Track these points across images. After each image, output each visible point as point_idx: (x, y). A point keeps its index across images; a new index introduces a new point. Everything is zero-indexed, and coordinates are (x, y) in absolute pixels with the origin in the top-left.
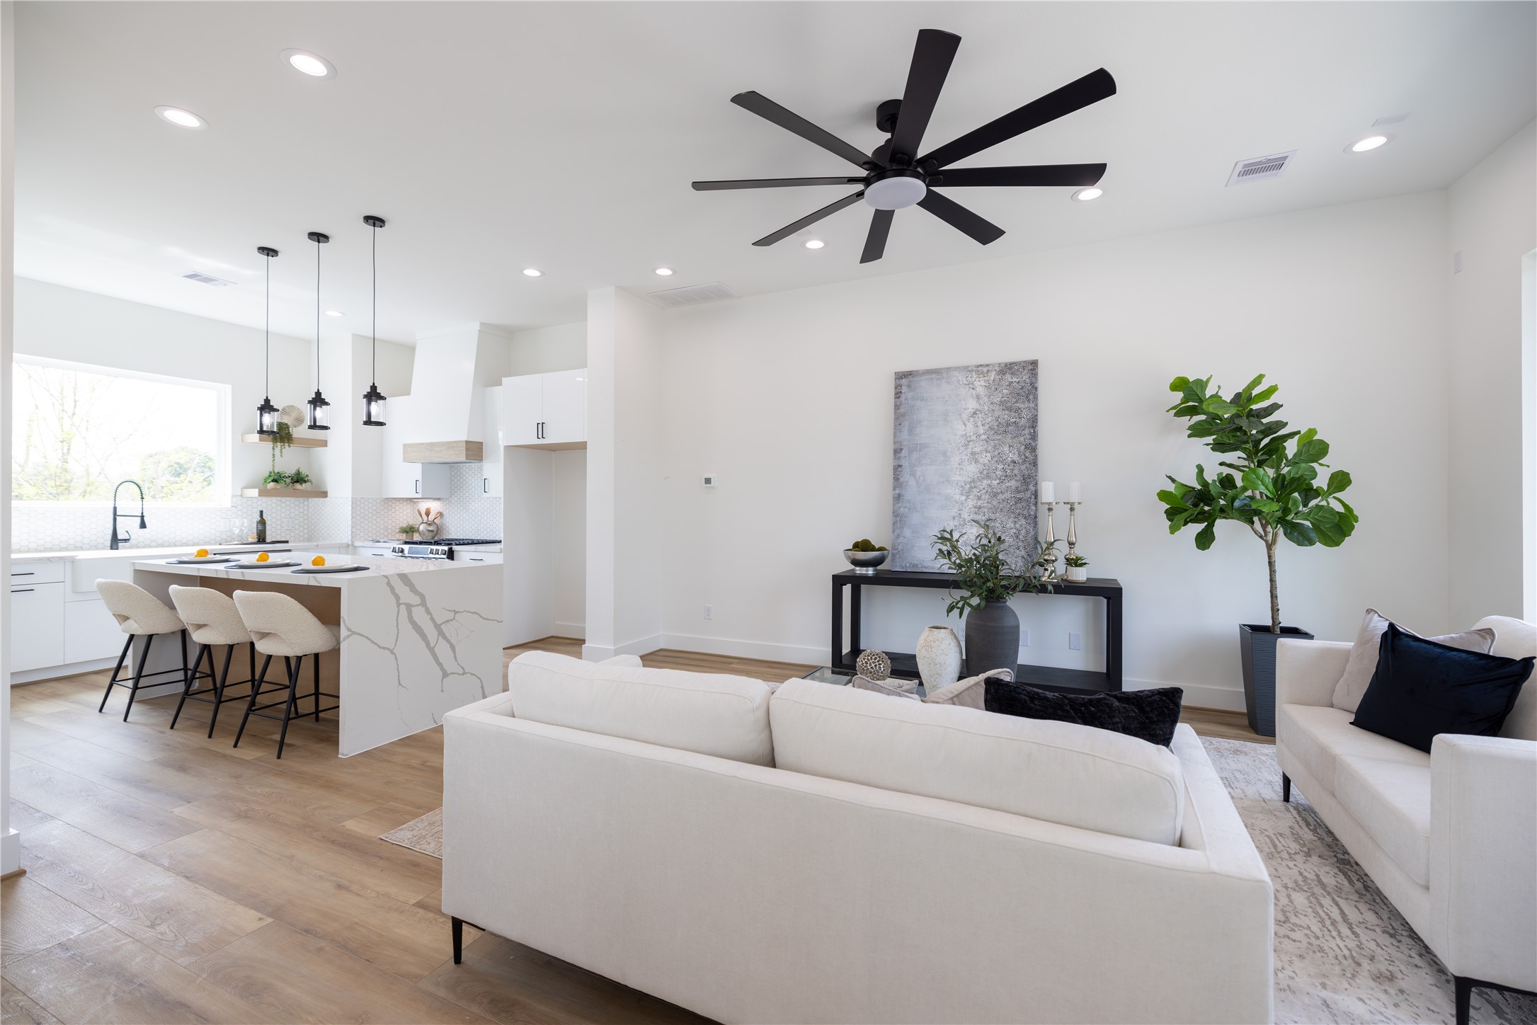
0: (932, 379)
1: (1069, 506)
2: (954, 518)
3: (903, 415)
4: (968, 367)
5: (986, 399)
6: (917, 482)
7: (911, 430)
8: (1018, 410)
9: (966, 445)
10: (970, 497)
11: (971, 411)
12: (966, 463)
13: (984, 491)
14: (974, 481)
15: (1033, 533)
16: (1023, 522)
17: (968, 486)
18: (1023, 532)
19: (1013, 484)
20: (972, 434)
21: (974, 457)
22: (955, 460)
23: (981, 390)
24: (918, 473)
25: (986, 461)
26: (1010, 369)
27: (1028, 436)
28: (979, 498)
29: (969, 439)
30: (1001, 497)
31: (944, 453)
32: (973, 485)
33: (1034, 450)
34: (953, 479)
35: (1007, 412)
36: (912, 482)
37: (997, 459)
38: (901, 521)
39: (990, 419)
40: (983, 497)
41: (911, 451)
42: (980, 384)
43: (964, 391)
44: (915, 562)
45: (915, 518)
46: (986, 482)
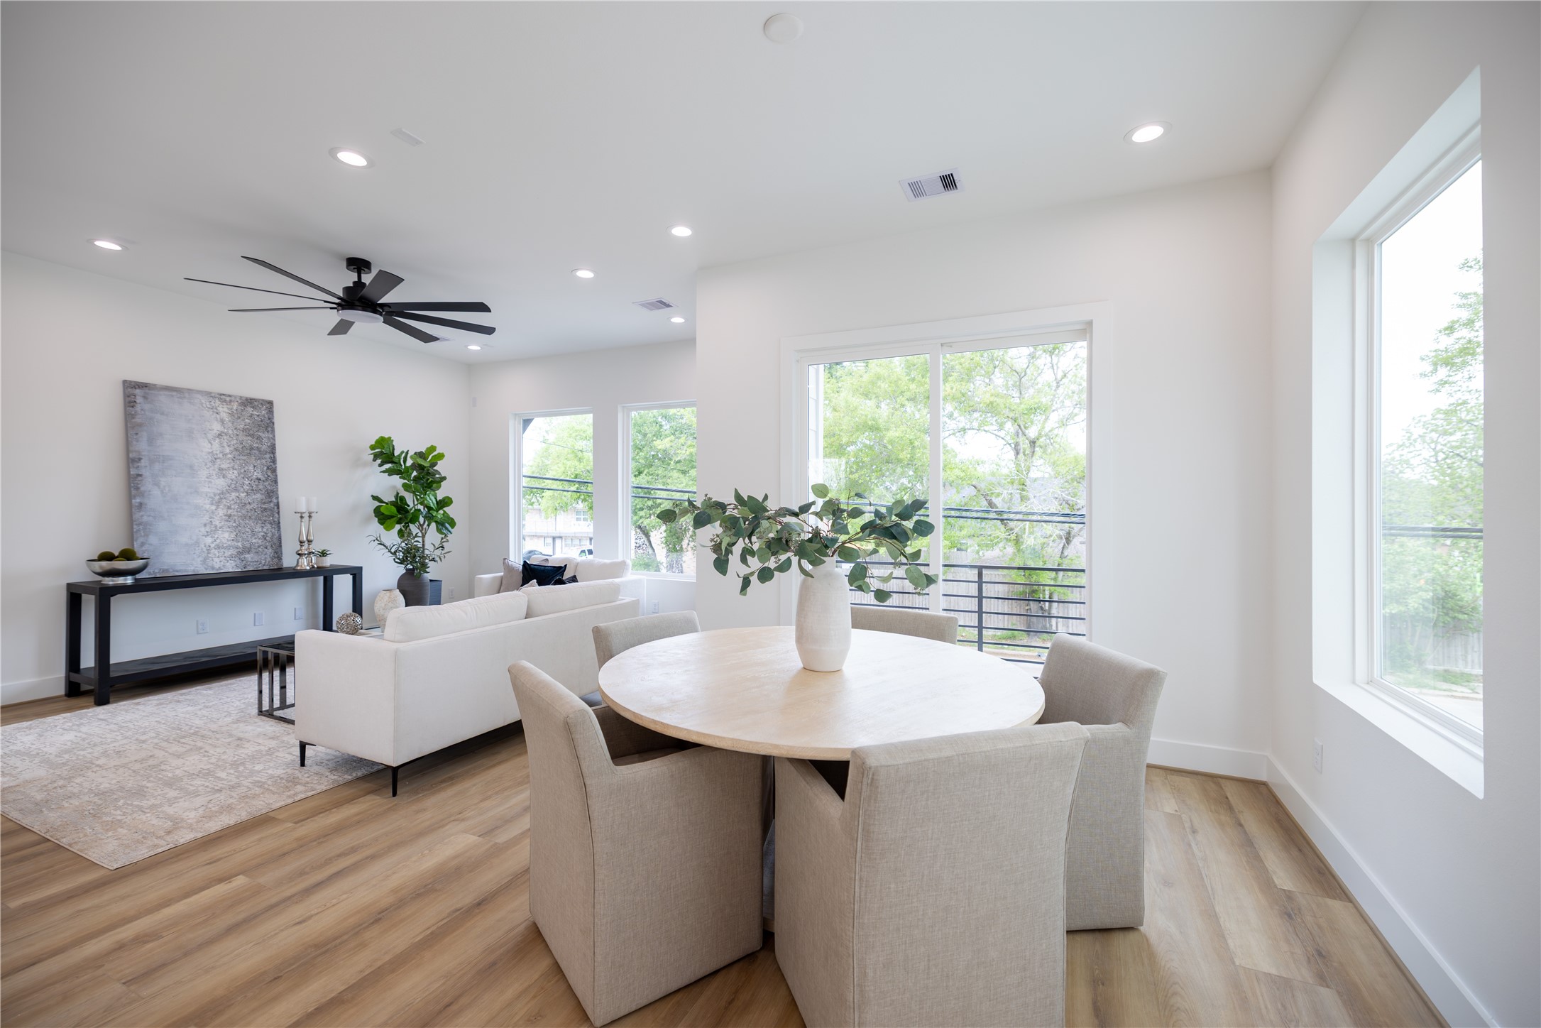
0: (172, 396)
1: (299, 515)
2: (205, 525)
3: (141, 425)
4: (211, 393)
5: (230, 424)
6: (162, 492)
7: (151, 441)
8: (259, 438)
9: (213, 462)
10: (221, 507)
11: (216, 432)
12: (214, 477)
13: (232, 502)
14: (222, 493)
15: (277, 535)
16: (269, 526)
17: (218, 497)
18: (270, 535)
19: (259, 496)
20: (218, 452)
21: (222, 473)
22: (203, 474)
23: (224, 416)
24: (163, 484)
25: (234, 477)
26: (251, 403)
27: (269, 460)
28: (229, 508)
29: (215, 456)
30: (249, 507)
31: (191, 467)
32: (222, 496)
33: (274, 471)
34: (202, 490)
35: (250, 438)
36: (156, 492)
37: (242, 476)
38: (144, 529)
39: (235, 442)
40: (233, 507)
41: (152, 462)
42: (224, 411)
43: (207, 414)
44: (165, 567)
45: (162, 526)
46: (234, 495)
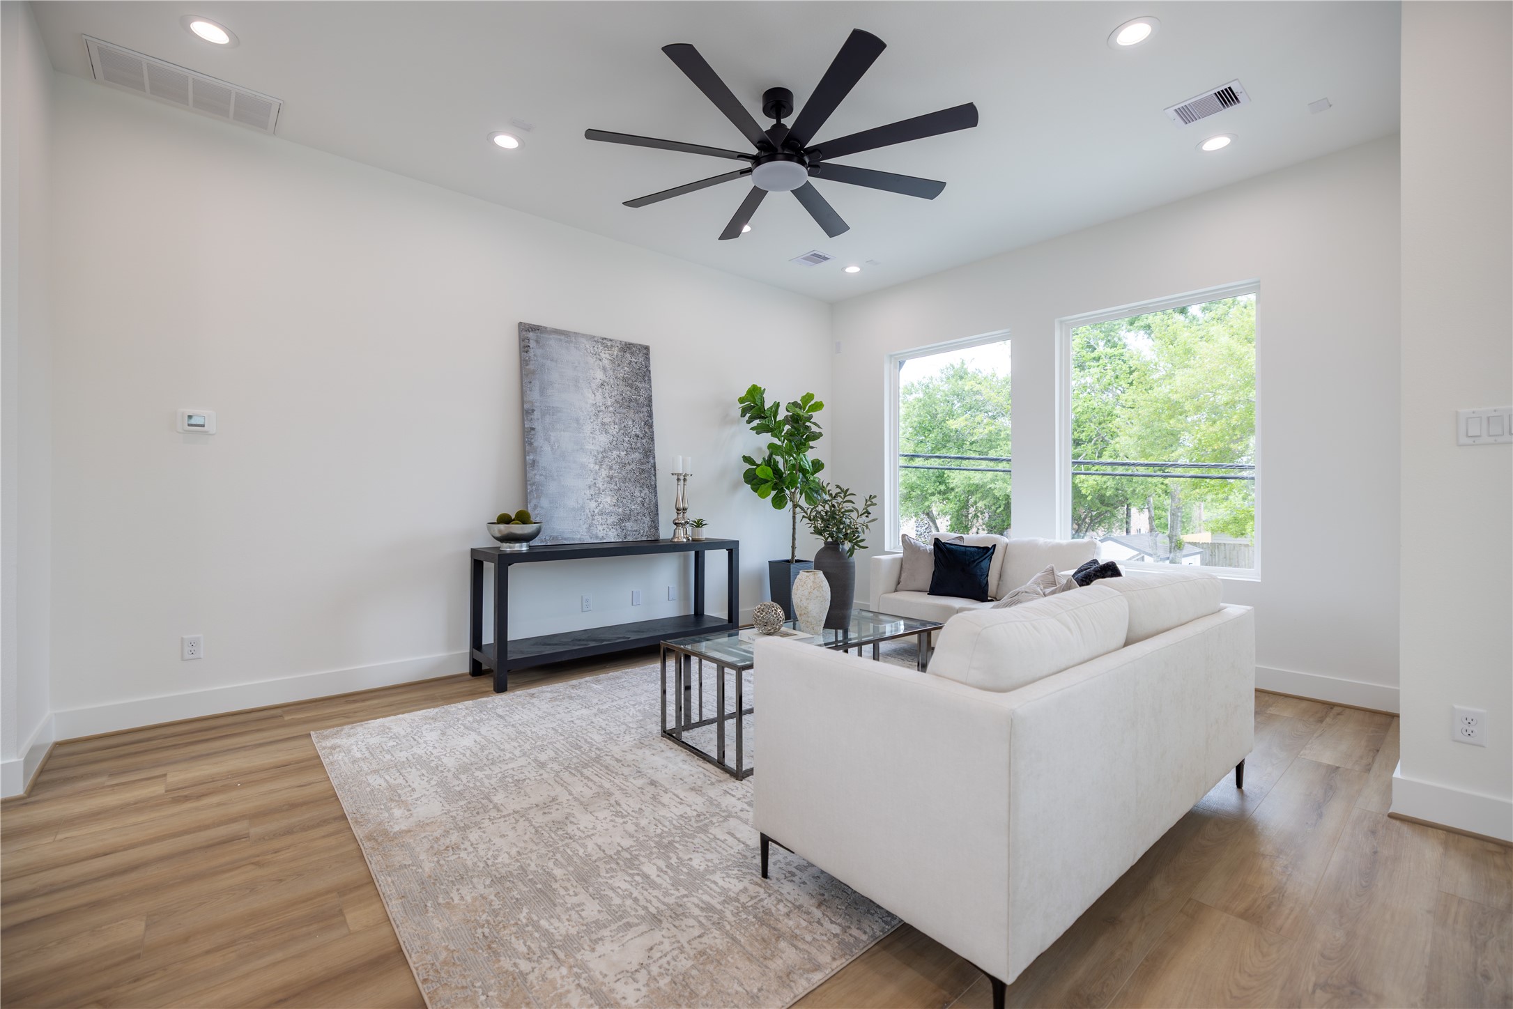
0: (561, 340)
1: (676, 477)
2: (590, 487)
3: (533, 372)
4: (594, 337)
5: (611, 373)
6: (552, 448)
7: (543, 391)
8: (637, 388)
9: (596, 415)
10: (603, 466)
11: (598, 381)
12: (597, 432)
13: (614, 462)
14: (605, 451)
15: (654, 501)
16: (646, 491)
17: (601, 455)
18: (647, 500)
19: (637, 455)
20: (601, 405)
21: (604, 428)
22: (588, 428)
23: (606, 362)
24: (553, 439)
25: (615, 433)
26: (629, 349)
27: (646, 414)
28: (611, 468)
29: (598, 409)
30: (628, 468)
31: (577, 421)
32: (604, 454)
33: (651, 426)
34: (587, 447)
35: (629, 389)
36: (547, 448)
37: (623, 431)
38: (536, 490)
39: (616, 392)
40: (614, 467)
41: (543, 414)
42: (605, 356)
43: (592, 360)
44: (555, 534)
45: (552, 487)
46: (615, 453)
